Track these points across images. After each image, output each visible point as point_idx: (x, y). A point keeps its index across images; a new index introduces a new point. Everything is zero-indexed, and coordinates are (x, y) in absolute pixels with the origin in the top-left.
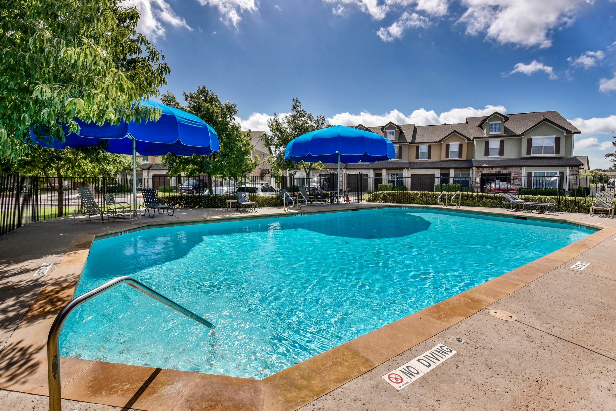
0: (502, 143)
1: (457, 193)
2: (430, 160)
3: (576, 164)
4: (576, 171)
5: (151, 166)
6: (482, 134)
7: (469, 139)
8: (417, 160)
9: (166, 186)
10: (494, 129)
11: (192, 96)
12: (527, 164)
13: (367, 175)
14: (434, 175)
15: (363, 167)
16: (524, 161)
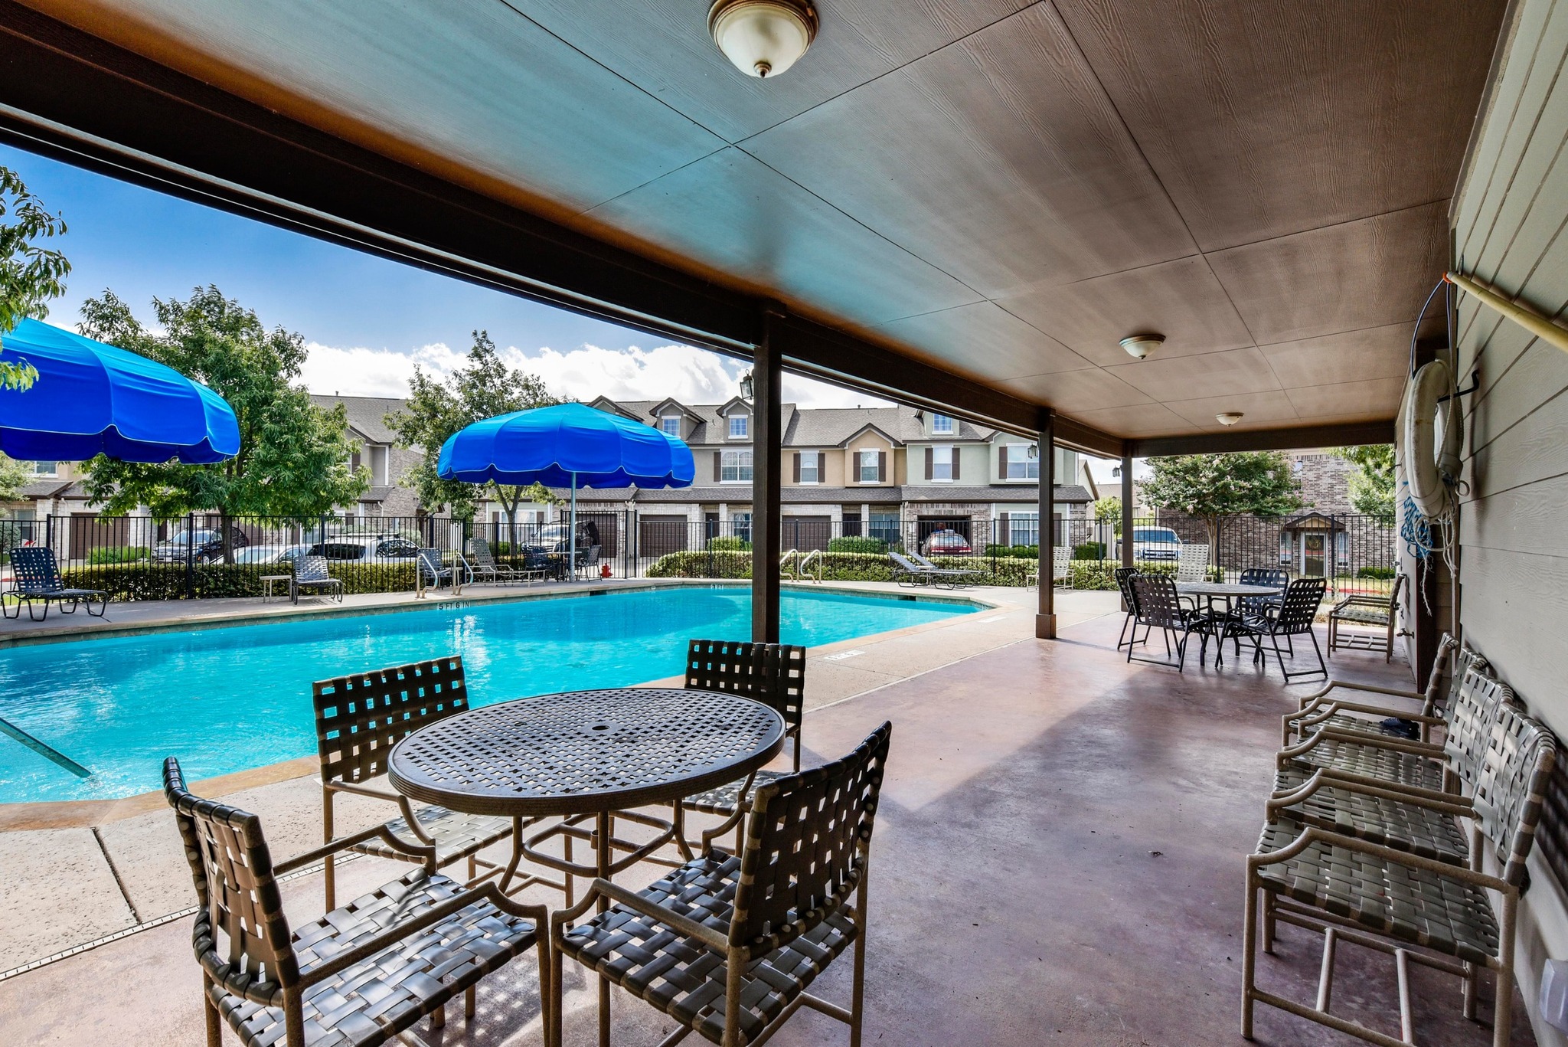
0: (956, 452)
1: (810, 555)
2: (823, 485)
3: (1081, 498)
4: (1083, 513)
5: (66, 488)
6: (920, 434)
7: (897, 443)
8: (796, 484)
9: (110, 548)
10: (940, 425)
11: (177, 309)
12: (999, 498)
13: (686, 516)
14: (829, 517)
15: (677, 499)
16: (996, 490)
